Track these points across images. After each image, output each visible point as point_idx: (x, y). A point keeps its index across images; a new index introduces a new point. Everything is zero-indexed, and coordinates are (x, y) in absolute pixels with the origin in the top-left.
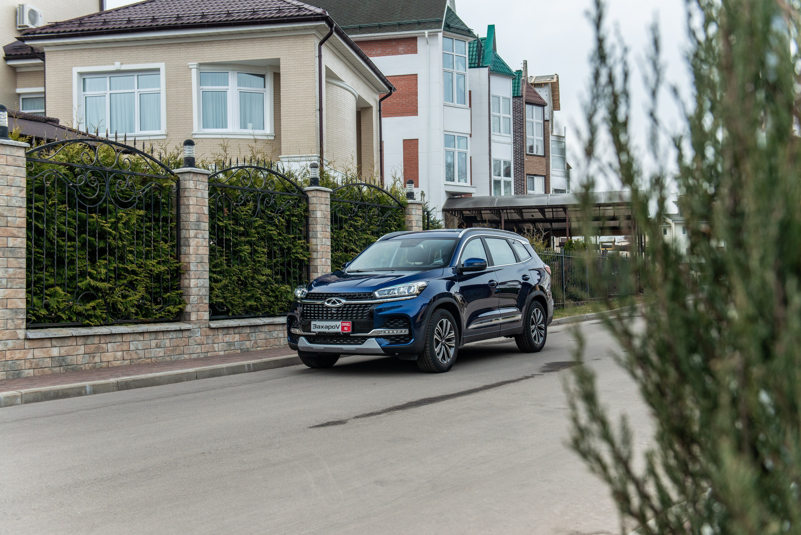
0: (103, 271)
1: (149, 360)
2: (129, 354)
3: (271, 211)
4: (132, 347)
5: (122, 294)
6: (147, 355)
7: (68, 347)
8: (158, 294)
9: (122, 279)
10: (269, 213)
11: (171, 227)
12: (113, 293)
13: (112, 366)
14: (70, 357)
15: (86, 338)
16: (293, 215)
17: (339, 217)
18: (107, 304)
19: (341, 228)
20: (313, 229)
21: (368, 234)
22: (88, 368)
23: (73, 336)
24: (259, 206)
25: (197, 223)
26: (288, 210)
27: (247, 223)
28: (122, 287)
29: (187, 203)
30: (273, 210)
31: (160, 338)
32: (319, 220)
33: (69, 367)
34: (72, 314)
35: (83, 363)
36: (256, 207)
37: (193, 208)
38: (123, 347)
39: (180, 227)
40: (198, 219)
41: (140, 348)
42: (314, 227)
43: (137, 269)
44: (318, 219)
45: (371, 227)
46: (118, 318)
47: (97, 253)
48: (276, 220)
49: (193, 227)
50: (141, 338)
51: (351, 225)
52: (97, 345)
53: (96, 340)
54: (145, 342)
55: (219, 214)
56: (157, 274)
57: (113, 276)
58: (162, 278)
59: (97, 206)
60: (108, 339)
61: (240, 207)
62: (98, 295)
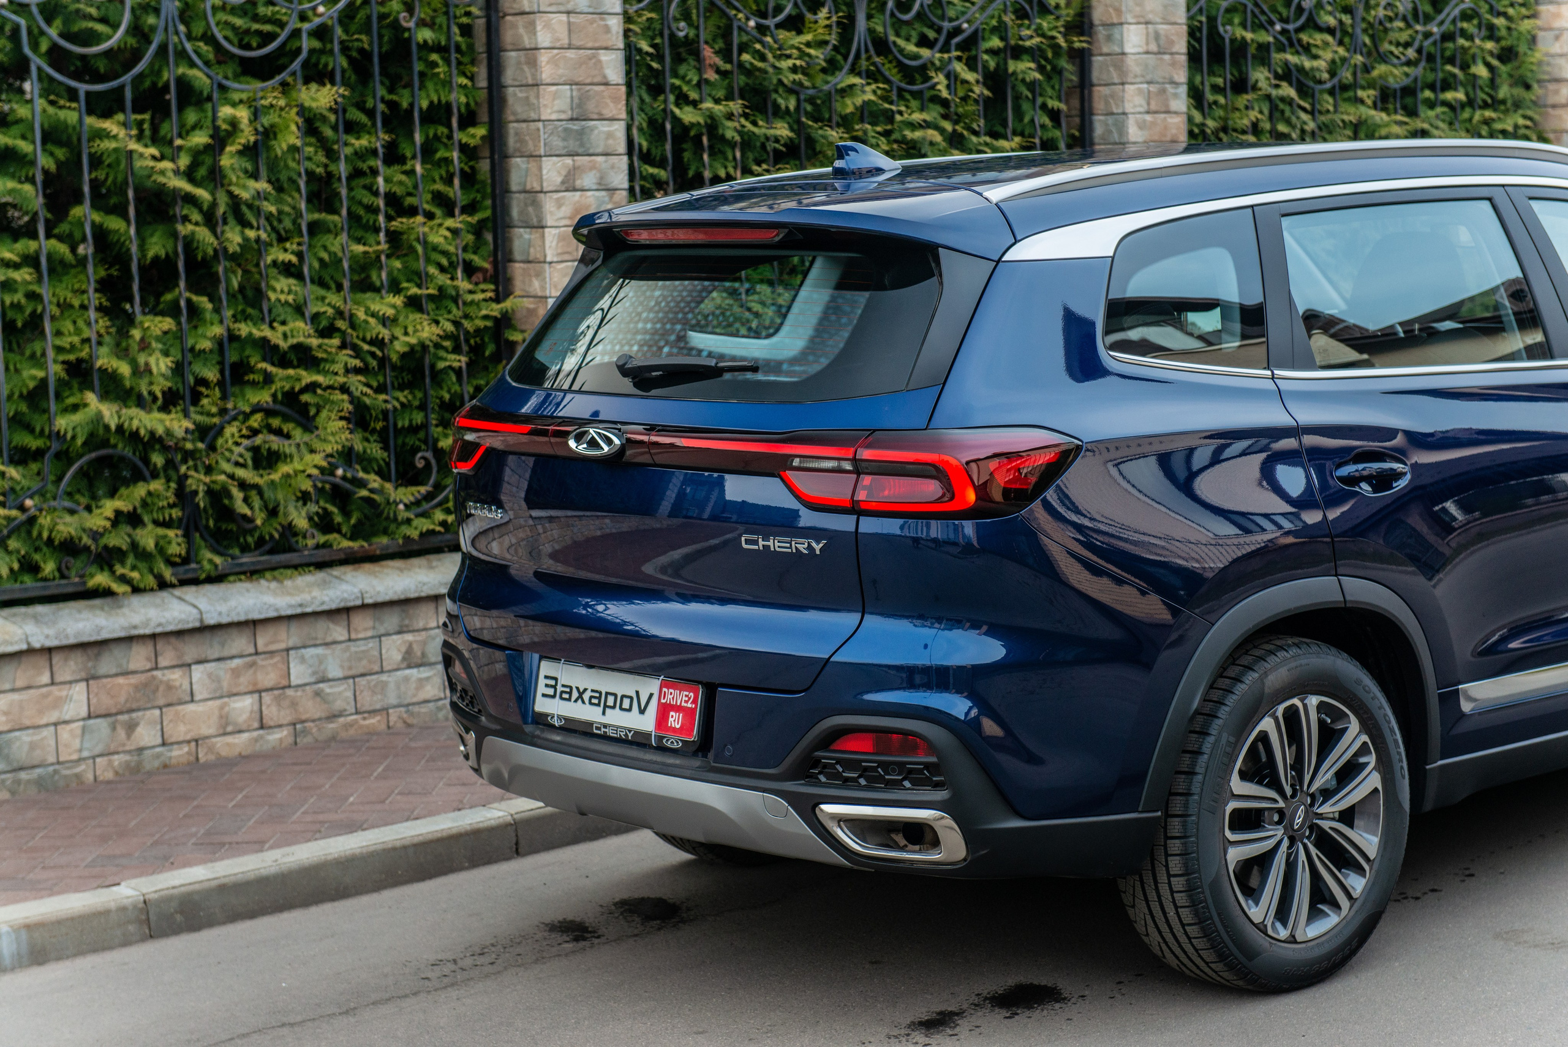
0: (161, 364)
1: (373, 721)
2: (286, 703)
3: (923, 42)
4: (299, 673)
5: (255, 450)
6: (367, 700)
7: (15, 696)
8: (422, 435)
9: (254, 384)
10: (911, 48)
11: (464, 148)
12: (212, 448)
13: (212, 757)
14: (26, 737)
15: (91, 652)
16: (1017, 52)
17: (1233, 41)
18: (184, 496)
19: (1241, 86)
20: (1107, 103)
21: (1362, 102)
22: (109, 775)
23: (31, 651)
24: (861, 23)
25: (575, 126)
26: (994, 30)
27: (811, 100)
28: (256, 421)
29: (527, 43)
30: (931, 34)
31: (421, 625)
32: (1132, 64)
33: (23, 775)
34: (37, 549)
35: (85, 754)
36: (847, 27)
37: (553, 61)
38: (260, 676)
39: (503, 143)
40: (580, 106)
41: (334, 671)
42: (1112, 96)
43: (314, 342)
44: (1130, 61)
45: (1380, 69)
46: (245, 549)
47: (136, 287)
48: (940, 79)
49: (557, 143)
50: (338, 632)
51: (1287, 74)
52: (142, 678)
53: (139, 657)
54: (354, 648)
55: (682, 69)
56: (403, 356)
57: (211, 374)
58: (433, 366)
59: (122, 88)
60: (191, 649)
61: (782, 34)
62: (146, 461)
